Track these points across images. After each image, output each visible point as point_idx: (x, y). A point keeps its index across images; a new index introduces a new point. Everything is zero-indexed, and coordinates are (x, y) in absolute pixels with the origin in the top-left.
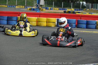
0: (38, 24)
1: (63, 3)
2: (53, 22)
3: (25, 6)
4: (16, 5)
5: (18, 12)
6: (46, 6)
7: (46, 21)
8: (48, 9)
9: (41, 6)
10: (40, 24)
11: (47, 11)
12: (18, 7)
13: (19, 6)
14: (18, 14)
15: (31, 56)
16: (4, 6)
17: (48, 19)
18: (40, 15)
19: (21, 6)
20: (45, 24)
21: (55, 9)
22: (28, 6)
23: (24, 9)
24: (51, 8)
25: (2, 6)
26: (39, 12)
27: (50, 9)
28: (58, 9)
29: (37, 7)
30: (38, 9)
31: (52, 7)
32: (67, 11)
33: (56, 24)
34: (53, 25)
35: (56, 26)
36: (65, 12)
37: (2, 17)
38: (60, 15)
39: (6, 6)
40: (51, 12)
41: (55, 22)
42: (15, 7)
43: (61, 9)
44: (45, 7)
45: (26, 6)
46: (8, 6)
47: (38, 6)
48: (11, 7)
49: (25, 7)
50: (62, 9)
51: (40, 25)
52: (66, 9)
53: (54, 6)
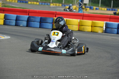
0: (80, 28)
1: (112, 1)
2: (101, 27)
3: (62, 4)
4: (51, 2)
5: (55, 11)
6: (90, 4)
7: (91, 25)
8: (93, 9)
9: (85, 4)
10: (84, 29)
11: (92, 11)
12: (53, 5)
13: (55, 4)
14: (55, 15)
15: (72, 71)
16: (35, 3)
17: (94, 23)
18: (84, 17)
19: (58, 4)
20: (89, 29)
21: (102, 10)
22: (67, 4)
23: (62, 7)
24: (97, 8)
25: (32, 3)
26: (82, 13)
27: (95, 9)
28: (106, 9)
29: (79, 6)
30: (80, 9)
31: (99, 7)
32: (117, 12)
33: (104, 30)
34: (100, 31)
35: (104, 32)
36: (115, 14)
37: (34, 18)
38: (109, 17)
39: (38, 3)
40: (97, 13)
41: (103, 27)
42: (50, 5)
43: (109, 10)
44: (89, 7)
45: (64, 4)
46: (41, 3)
47: (81, 5)
48: (45, 4)
49: (62, 6)
50: (111, 9)
51: (82, 30)
52: (116, 9)
53: (101, 5)
